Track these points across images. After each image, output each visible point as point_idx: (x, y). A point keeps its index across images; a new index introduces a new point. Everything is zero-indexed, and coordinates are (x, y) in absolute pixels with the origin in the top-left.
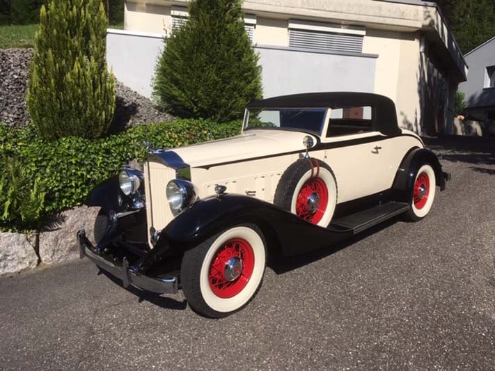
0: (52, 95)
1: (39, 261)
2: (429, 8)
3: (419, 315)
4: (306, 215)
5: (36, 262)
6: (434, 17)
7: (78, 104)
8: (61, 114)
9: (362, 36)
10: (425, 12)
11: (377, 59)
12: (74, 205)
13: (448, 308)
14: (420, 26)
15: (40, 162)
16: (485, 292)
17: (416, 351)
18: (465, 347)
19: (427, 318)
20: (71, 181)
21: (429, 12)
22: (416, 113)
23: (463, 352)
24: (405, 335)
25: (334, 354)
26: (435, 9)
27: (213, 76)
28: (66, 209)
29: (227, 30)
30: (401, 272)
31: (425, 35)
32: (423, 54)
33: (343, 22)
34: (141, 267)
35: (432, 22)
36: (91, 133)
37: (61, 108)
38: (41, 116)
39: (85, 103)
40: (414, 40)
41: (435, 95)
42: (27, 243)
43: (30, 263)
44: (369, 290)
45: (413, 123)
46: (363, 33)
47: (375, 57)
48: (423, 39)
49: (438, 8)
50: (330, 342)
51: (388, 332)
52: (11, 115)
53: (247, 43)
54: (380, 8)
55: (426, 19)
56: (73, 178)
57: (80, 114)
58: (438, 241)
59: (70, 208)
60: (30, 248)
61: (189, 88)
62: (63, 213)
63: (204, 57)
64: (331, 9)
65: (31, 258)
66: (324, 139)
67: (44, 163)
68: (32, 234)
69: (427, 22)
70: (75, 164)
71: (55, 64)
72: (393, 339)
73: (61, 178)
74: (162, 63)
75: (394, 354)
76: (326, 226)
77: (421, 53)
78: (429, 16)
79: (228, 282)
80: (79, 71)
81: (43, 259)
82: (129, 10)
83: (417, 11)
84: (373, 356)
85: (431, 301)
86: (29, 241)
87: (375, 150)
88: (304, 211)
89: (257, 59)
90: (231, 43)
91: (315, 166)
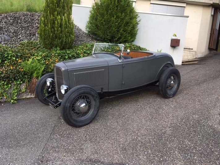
3: (184, 123)
9: (184, 7)
11: (188, 18)
13: (197, 122)
14: (212, 3)
16: (215, 117)
19: (187, 124)
30: (181, 107)
44: (167, 113)
46: (184, 5)
47: (188, 17)
50: (146, 129)
53: (132, 10)
58: (202, 97)
72: (171, 130)
77: (212, 15)
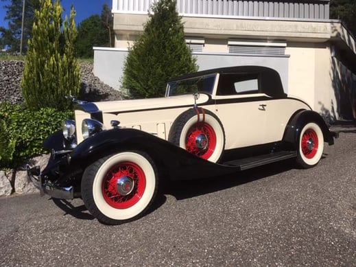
0: (34, 79)
1: (13, 191)
2: (335, 24)
3: (279, 228)
4: (197, 152)
5: (10, 191)
6: (340, 30)
7: (51, 84)
8: (40, 92)
9: (284, 47)
10: (332, 28)
11: (289, 58)
12: (42, 153)
13: (307, 224)
14: (329, 37)
15: (21, 122)
16: (346, 213)
17: (265, 252)
18: (311, 251)
19: (285, 230)
20: (40, 135)
21: (335, 27)
22: (332, 103)
23: (308, 255)
24: (261, 241)
25: (192, 250)
26: (340, 24)
27: (159, 70)
28: (36, 155)
29: (170, 40)
30: (277, 200)
31: (334, 44)
32: (335, 59)
33: (268, 38)
34: (57, 183)
35: (339, 34)
36: (62, 106)
37: (40, 88)
38: (28, 94)
39: (58, 84)
40: (325, 48)
41: (350, 91)
42: (5, 177)
43: (6, 192)
45: (330, 110)
46: (285, 45)
47: (288, 56)
48: (333, 47)
49: (343, 23)
50: (193, 243)
51: (246, 238)
52: (16, 98)
54: (296, 26)
55: (333, 32)
56: (41, 133)
57: (53, 91)
59: (40, 155)
60: (7, 181)
61: (142, 80)
62: (34, 159)
63: (153, 59)
64: (259, 29)
65: (7, 188)
66: (214, 97)
67: (24, 123)
68: (10, 172)
69: (335, 34)
70: (44, 124)
71: (38, 58)
72: (248, 243)
73: (33, 132)
74: (126, 65)
75: (244, 253)
76: (215, 162)
77: (332, 57)
78: (336, 30)
79: (121, 196)
80: (54, 63)
81: (16, 190)
82: (118, 39)
83: (325, 26)
84: (225, 253)
85: (294, 218)
86: (7, 177)
87: (261, 107)
88: (194, 148)
89: (195, 60)
90: (173, 49)
91: (201, 113)
